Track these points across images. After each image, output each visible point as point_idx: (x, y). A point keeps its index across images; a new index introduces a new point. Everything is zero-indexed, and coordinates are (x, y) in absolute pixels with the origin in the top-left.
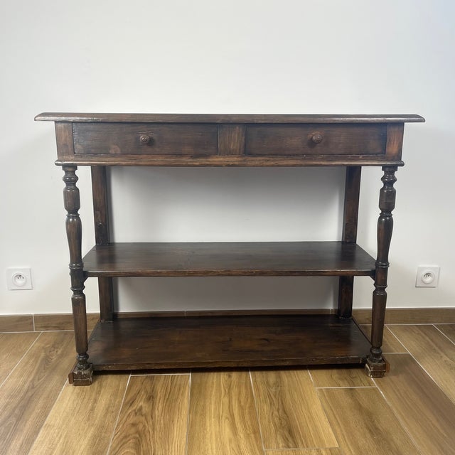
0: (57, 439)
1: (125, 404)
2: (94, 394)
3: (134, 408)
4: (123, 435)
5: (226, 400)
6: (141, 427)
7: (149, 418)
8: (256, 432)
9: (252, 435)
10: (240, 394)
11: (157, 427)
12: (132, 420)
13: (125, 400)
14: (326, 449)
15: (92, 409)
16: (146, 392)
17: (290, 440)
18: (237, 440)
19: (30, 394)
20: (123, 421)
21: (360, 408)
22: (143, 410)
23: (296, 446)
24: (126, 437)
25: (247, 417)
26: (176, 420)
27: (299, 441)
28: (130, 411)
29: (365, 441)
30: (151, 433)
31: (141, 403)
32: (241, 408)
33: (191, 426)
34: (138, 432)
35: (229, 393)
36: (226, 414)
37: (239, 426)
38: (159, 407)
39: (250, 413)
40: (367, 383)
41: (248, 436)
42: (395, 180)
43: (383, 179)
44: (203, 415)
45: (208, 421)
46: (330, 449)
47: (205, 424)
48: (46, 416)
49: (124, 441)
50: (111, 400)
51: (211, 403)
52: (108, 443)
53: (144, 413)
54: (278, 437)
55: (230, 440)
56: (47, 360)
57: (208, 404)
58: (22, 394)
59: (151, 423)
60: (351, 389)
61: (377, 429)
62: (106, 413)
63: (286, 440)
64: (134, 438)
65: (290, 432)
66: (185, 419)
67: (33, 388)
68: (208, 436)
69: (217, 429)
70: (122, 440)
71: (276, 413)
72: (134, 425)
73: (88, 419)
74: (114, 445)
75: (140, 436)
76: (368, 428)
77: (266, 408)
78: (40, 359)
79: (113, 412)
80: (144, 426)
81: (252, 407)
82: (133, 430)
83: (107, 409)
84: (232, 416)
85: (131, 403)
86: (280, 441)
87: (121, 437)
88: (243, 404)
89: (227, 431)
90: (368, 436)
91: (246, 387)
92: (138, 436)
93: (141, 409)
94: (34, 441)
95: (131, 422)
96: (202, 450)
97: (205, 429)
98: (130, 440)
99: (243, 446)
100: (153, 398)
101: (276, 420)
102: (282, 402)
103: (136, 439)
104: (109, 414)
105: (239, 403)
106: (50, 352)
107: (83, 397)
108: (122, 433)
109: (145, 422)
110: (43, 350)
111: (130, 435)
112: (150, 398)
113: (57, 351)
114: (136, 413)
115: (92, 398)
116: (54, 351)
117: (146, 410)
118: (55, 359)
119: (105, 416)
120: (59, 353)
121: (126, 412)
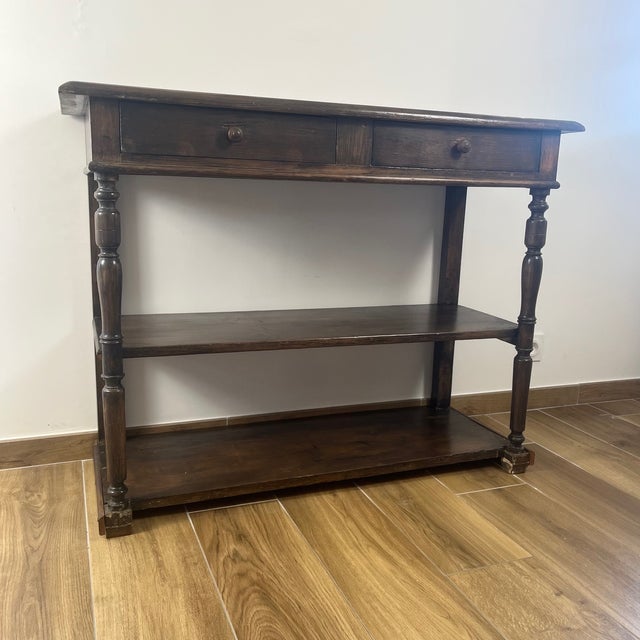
0: (131, 614)
1: (208, 551)
2: (147, 545)
3: (226, 554)
4: (234, 590)
5: (351, 524)
6: (254, 576)
7: (258, 563)
8: (419, 556)
9: (418, 561)
10: (363, 513)
11: (279, 572)
12: (233, 569)
13: (203, 544)
14: (519, 561)
15: (160, 565)
16: (228, 530)
17: (467, 556)
18: (402, 570)
19: (35, 560)
20: (221, 573)
22: (241, 554)
23: (482, 564)
24: (240, 592)
25: (393, 539)
26: (299, 560)
27: (480, 557)
28: (222, 559)
29: (557, 545)
30: (276, 581)
31: (231, 546)
32: (379, 531)
33: (326, 562)
34: (254, 583)
35: (349, 516)
36: (363, 543)
37: (391, 552)
38: (263, 547)
39: (395, 536)
40: (513, 481)
41: (411, 562)
42: (546, 207)
43: (530, 206)
44: (333, 547)
45: (345, 553)
46: (524, 560)
47: (343, 557)
48: (88, 586)
49: (241, 598)
50: (181, 549)
51: (333, 532)
52: (220, 605)
53: (245, 558)
54: (452, 557)
55: (392, 571)
56: (29, 510)
57: (329, 532)
58: (21, 562)
59: (265, 569)
60: (499, 490)
61: (559, 529)
62: (187, 567)
63: (463, 559)
64: (254, 591)
65: (462, 549)
66: (312, 556)
67: (33, 551)
68: (359, 571)
69: (367, 562)
70: (237, 598)
71: (427, 529)
72: (241, 575)
73: (164, 579)
74: (232, 606)
75: (258, 585)
76: (549, 530)
77: (410, 526)
78: (16, 509)
79: (195, 564)
80: (258, 574)
81: (392, 528)
82: (245, 583)
83: (184, 560)
84: (373, 542)
85: (215, 548)
86: (458, 562)
87: (233, 594)
88: (377, 526)
89: (379, 561)
90: (556, 537)
91: (367, 506)
92: (257, 587)
93: (236, 553)
94: (91, 624)
95: (235, 571)
96: (364, 590)
97: (349, 564)
98: (250, 595)
99: (415, 576)
100: (244, 537)
101: (434, 538)
102: (426, 516)
103: (259, 592)
104: (192, 568)
105: (372, 525)
106: (27, 498)
107: (131, 551)
108: (230, 590)
109: (255, 569)
110: (13, 497)
111: (245, 590)
112: (241, 537)
113: (39, 495)
114: (234, 560)
115: (150, 551)
116: (33, 495)
117: (245, 554)
118: (43, 507)
119: (187, 571)
120: (44, 497)
121: (218, 561)
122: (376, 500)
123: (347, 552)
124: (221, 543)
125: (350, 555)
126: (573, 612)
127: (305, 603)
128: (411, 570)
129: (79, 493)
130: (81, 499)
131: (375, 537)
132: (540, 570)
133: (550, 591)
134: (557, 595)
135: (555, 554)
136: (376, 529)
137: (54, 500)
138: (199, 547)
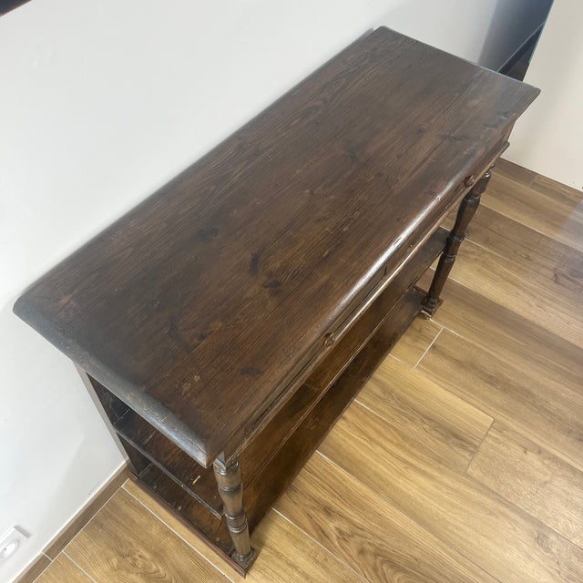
1: (322, 541)
2: (279, 562)
3: (334, 536)
4: (371, 571)
5: (379, 450)
6: (368, 547)
7: (360, 532)
8: (439, 460)
9: (441, 466)
10: (376, 430)
11: (379, 533)
12: (354, 552)
13: (311, 535)
14: (490, 429)
15: (306, 576)
16: (314, 508)
17: (464, 444)
18: (441, 483)
20: (349, 558)
21: (460, 364)
22: (344, 530)
23: (476, 447)
24: (375, 570)
25: (414, 451)
26: (381, 513)
27: (470, 439)
28: (337, 544)
29: (499, 397)
30: (384, 544)
31: (331, 526)
33: (397, 504)
34: (375, 555)
35: (370, 439)
36: (401, 466)
37: (423, 467)
38: (348, 512)
39: (412, 445)
40: (436, 328)
41: (439, 470)
44: (388, 484)
45: (399, 486)
47: (402, 492)
49: (380, 574)
50: (303, 551)
51: (375, 466)
53: (349, 532)
54: (457, 449)
57: (374, 468)
59: (370, 536)
60: (434, 346)
61: (491, 377)
62: (324, 567)
63: (463, 447)
64: (382, 563)
65: (456, 436)
66: (385, 504)
68: (420, 500)
69: (418, 487)
70: (378, 576)
71: (424, 426)
72: (362, 552)
75: (379, 555)
76: (486, 382)
77: (413, 428)
79: (326, 560)
81: (405, 438)
82: (370, 559)
83: (317, 562)
84: (405, 461)
85: (322, 535)
86: (462, 453)
87: (374, 575)
88: (395, 441)
89: (422, 480)
90: (494, 388)
91: (375, 421)
92: (381, 558)
93: (341, 532)
96: (436, 518)
97: (409, 496)
98: (382, 569)
99: (450, 483)
100: (329, 509)
101: (433, 432)
102: (414, 409)
103: (385, 562)
104: (328, 565)
105: (392, 442)
106: (134, 565)
107: (275, 576)
108: (367, 570)
109: (364, 539)
111: (375, 564)
112: (328, 511)
113: (140, 556)
114: (345, 539)
115: (285, 567)
116: (135, 559)
117: (345, 527)
118: (160, 568)
119: (328, 571)
120: (147, 556)
121: (336, 547)
122: (368, 404)
123: (399, 483)
124: (322, 527)
125: (401, 484)
126: (540, 464)
127: (416, 554)
128: (446, 480)
129: (168, 533)
130: (179, 540)
131: (403, 455)
132: (505, 432)
133: (520, 451)
134: (525, 452)
135: (502, 408)
136: (397, 445)
137: (159, 555)
138: (311, 541)
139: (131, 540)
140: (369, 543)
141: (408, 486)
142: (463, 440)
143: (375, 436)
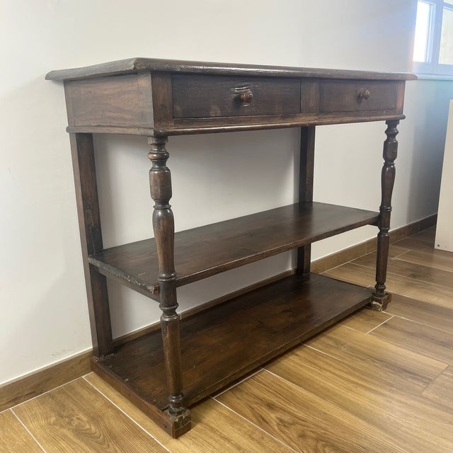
1: (260, 425)
2: (212, 434)
3: (275, 423)
4: (311, 451)
5: (328, 374)
7: (303, 423)
8: (392, 386)
9: (393, 389)
10: (327, 363)
11: (324, 426)
12: (293, 433)
13: (252, 421)
14: (445, 371)
15: (238, 447)
16: (257, 403)
17: (417, 377)
20: (287, 439)
21: (411, 334)
22: (286, 420)
23: (430, 380)
24: (316, 450)
25: (365, 377)
26: (327, 412)
28: (276, 428)
29: (452, 353)
30: (328, 433)
31: (272, 416)
32: (350, 374)
33: (344, 408)
34: (317, 440)
36: (350, 385)
37: (373, 388)
38: (292, 409)
39: (363, 375)
40: (386, 316)
41: (390, 390)
42: (397, 133)
43: (386, 132)
44: (336, 395)
45: (347, 397)
46: (447, 369)
47: (350, 401)
50: (240, 430)
53: (290, 421)
54: (410, 380)
55: (388, 401)
56: (83, 434)
57: (322, 384)
59: (313, 426)
60: (386, 324)
61: (442, 342)
62: (259, 443)
64: (324, 446)
65: (409, 372)
68: (369, 408)
69: (366, 399)
71: (376, 364)
72: (302, 436)
75: (321, 441)
76: (438, 344)
77: (364, 364)
78: (71, 437)
79: (262, 438)
81: (356, 369)
82: (311, 442)
83: (253, 439)
85: (262, 421)
86: (416, 382)
88: (345, 370)
89: (373, 396)
90: (446, 348)
92: (323, 443)
93: (281, 420)
95: (295, 435)
96: (387, 421)
97: (358, 404)
98: (324, 450)
99: (404, 400)
101: (385, 369)
102: (365, 354)
103: (328, 446)
104: (264, 442)
105: (341, 371)
106: (70, 423)
108: (307, 450)
109: (306, 428)
110: (57, 428)
111: (316, 446)
112: (271, 406)
113: (77, 419)
114: (285, 426)
115: (218, 438)
116: (72, 420)
117: (287, 418)
118: (93, 428)
119: (263, 446)
120: (85, 419)
121: (274, 430)
122: (321, 350)
124: (262, 415)
127: (365, 444)
128: (397, 397)
129: (111, 407)
130: (119, 412)
131: (352, 379)
136: (347, 373)
137: (96, 418)
138: (250, 424)
139: (74, 407)
140: (311, 431)
141: (356, 398)
142: (416, 374)
143: (326, 367)
